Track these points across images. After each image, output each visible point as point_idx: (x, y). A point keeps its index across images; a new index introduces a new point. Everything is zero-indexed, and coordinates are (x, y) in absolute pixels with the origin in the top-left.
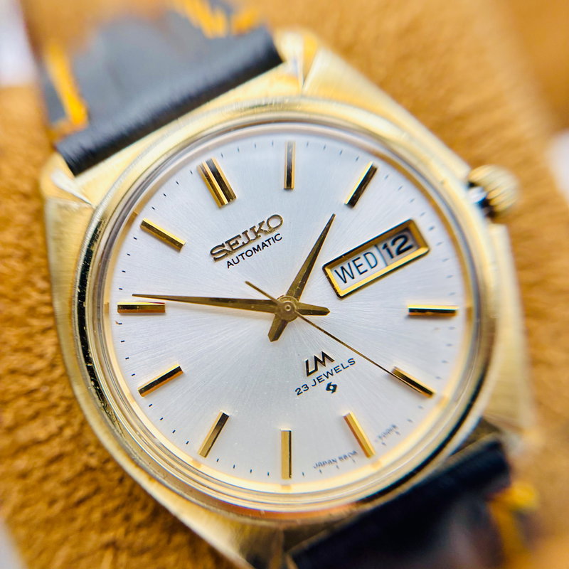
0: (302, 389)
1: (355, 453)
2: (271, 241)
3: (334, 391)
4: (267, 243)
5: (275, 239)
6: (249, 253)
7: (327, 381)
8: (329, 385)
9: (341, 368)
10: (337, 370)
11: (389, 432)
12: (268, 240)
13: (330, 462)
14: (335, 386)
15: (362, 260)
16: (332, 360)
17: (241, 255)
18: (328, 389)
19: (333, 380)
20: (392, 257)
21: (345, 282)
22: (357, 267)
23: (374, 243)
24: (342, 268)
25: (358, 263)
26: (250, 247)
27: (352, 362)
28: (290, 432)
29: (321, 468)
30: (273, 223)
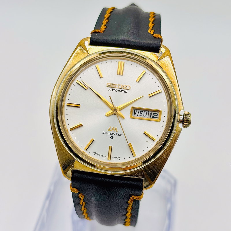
0: (105, 133)
1: (106, 157)
2: (124, 91)
3: (112, 139)
4: (122, 91)
5: (125, 92)
6: (116, 91)
7: (112, 135)
8: (112, 137)
9: (118, 135)
10: (116, 134)
11: (118, 158)
12: (123, 91)
13: (98, 154)
14: (113, 138)
15: (143, 113)
16: (117, 132)
17: (114, 90)
18: (111, 137)
19: (114, 136)
20: (151, 117)
21: (135, 115)
22: (140, 113)
23: (149, 110)
24: (137, 111)
25: (141, 112)
26: (118, 89)
27: (121, 135)
28: (94, 140)
29: (95, 154)
30: (128, 88)
